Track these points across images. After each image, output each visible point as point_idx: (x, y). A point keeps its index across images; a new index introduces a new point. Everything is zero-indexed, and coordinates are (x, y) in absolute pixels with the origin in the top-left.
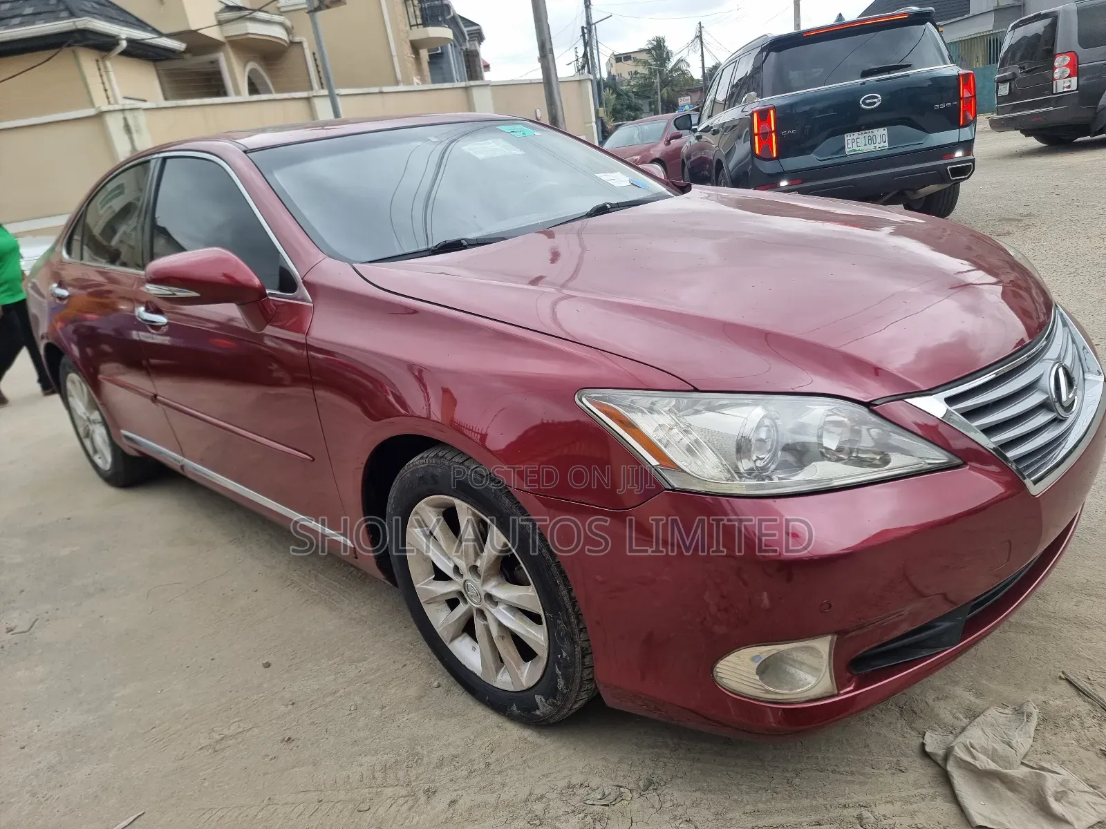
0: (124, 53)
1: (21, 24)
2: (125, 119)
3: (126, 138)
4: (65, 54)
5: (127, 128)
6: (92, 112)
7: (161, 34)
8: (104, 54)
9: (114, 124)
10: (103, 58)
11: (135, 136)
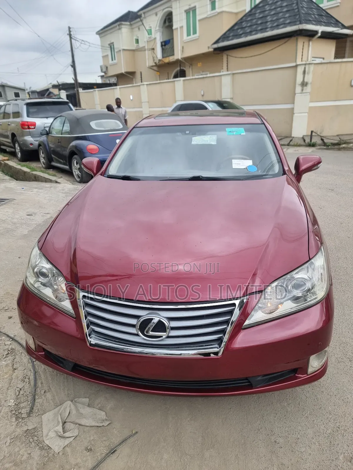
0: (320, 37)
1: (283, 28)
2: (305, 68)
3: (302, 76)
4: (293, 39)
5: (304, 72)
6: (294, 64)
7: (344, 27)
8: (310, 38)
9: (300, 70)
10: (309, 41)
11: (306, 75)
